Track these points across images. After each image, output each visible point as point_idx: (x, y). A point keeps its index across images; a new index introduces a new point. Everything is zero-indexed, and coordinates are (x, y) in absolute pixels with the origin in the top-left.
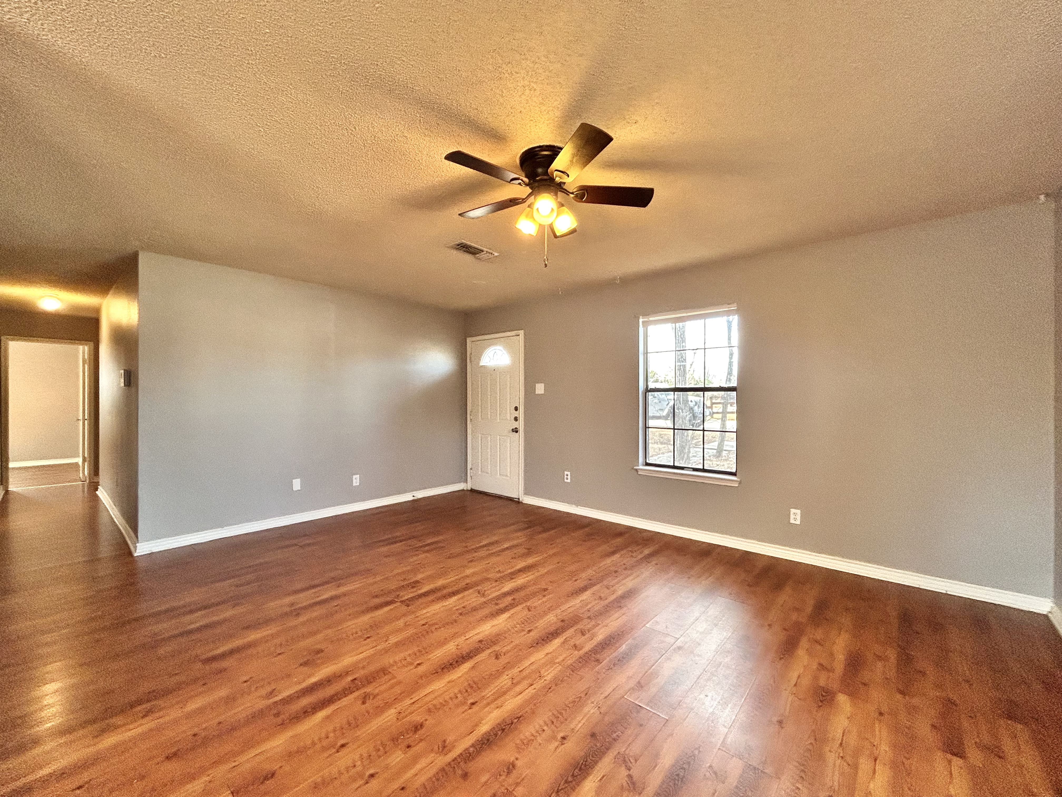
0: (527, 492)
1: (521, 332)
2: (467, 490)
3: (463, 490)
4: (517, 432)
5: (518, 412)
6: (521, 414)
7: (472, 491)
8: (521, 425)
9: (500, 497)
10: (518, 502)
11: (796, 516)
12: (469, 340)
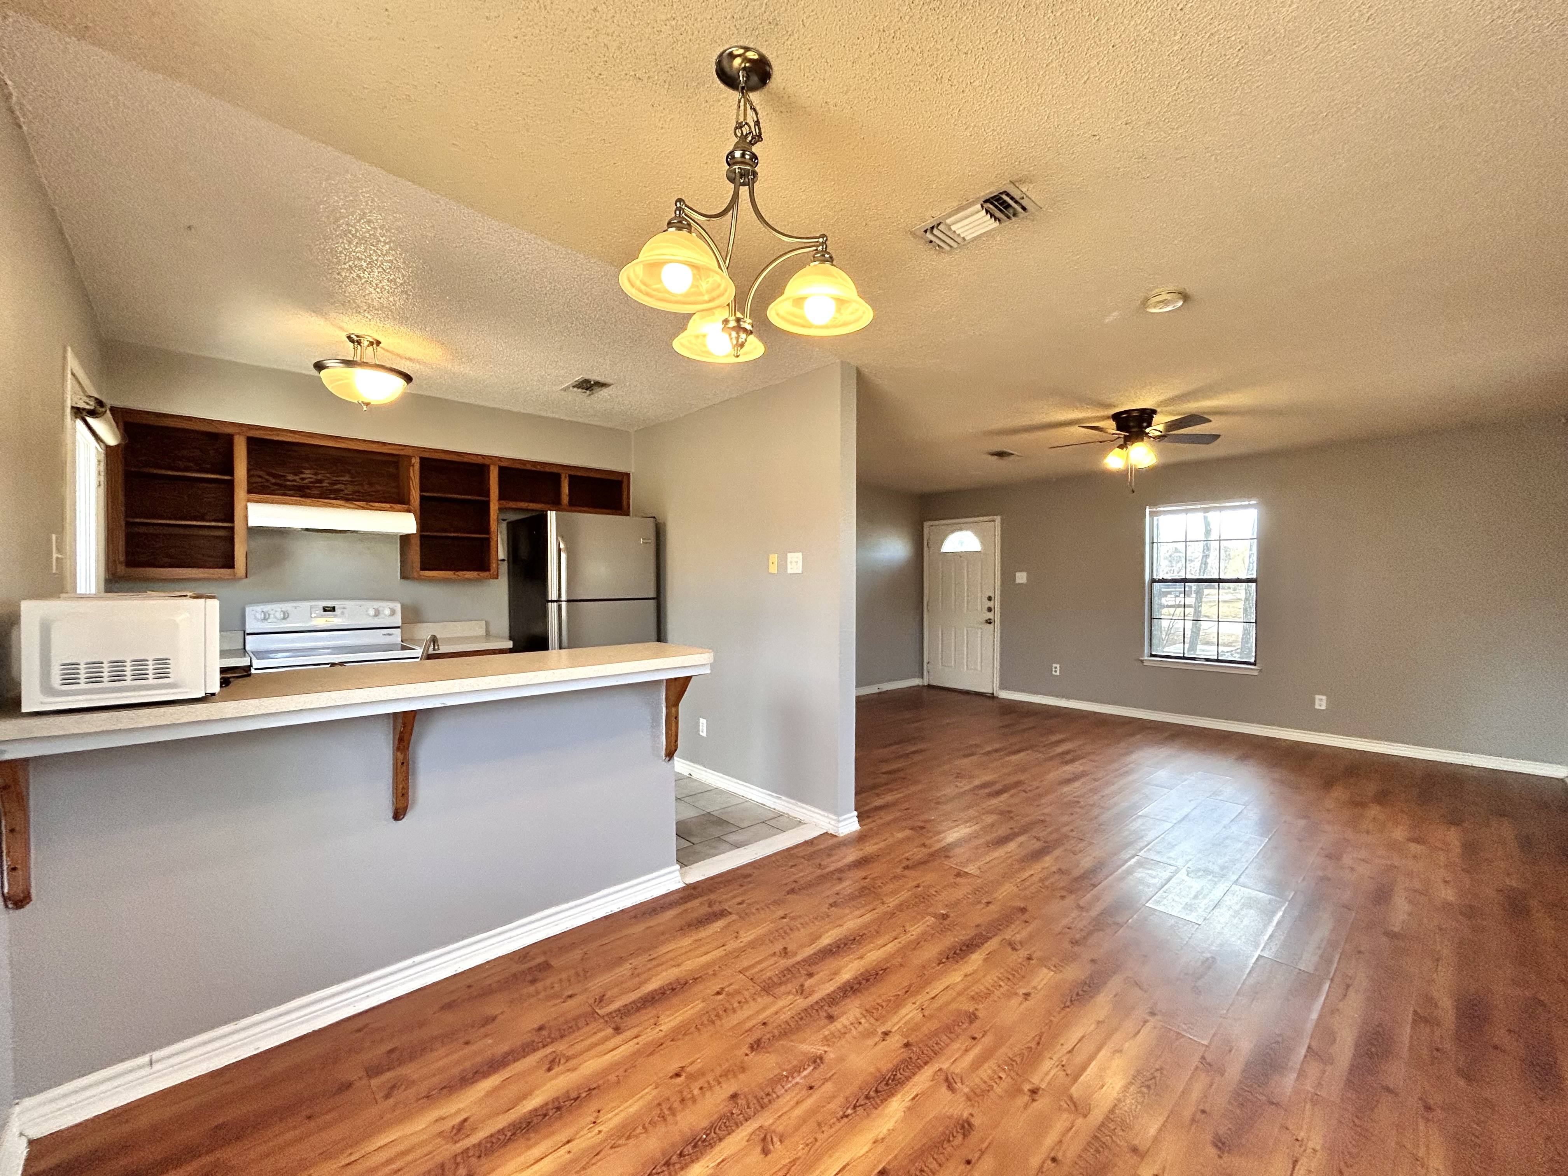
0: (1003, 686)
1: (998, 519)
2: (924, 686)
3: (918, 686)
4: (990, 623)
5: (992, 602)
6: (997, 604)
7: (930, 686)
8: (997, 617)
9: (967, 693)
10: (992, 697)
11: (1321, 702)
12: (927, 524)
